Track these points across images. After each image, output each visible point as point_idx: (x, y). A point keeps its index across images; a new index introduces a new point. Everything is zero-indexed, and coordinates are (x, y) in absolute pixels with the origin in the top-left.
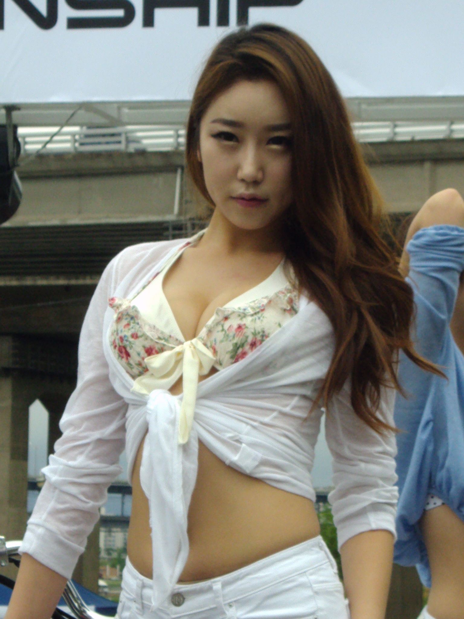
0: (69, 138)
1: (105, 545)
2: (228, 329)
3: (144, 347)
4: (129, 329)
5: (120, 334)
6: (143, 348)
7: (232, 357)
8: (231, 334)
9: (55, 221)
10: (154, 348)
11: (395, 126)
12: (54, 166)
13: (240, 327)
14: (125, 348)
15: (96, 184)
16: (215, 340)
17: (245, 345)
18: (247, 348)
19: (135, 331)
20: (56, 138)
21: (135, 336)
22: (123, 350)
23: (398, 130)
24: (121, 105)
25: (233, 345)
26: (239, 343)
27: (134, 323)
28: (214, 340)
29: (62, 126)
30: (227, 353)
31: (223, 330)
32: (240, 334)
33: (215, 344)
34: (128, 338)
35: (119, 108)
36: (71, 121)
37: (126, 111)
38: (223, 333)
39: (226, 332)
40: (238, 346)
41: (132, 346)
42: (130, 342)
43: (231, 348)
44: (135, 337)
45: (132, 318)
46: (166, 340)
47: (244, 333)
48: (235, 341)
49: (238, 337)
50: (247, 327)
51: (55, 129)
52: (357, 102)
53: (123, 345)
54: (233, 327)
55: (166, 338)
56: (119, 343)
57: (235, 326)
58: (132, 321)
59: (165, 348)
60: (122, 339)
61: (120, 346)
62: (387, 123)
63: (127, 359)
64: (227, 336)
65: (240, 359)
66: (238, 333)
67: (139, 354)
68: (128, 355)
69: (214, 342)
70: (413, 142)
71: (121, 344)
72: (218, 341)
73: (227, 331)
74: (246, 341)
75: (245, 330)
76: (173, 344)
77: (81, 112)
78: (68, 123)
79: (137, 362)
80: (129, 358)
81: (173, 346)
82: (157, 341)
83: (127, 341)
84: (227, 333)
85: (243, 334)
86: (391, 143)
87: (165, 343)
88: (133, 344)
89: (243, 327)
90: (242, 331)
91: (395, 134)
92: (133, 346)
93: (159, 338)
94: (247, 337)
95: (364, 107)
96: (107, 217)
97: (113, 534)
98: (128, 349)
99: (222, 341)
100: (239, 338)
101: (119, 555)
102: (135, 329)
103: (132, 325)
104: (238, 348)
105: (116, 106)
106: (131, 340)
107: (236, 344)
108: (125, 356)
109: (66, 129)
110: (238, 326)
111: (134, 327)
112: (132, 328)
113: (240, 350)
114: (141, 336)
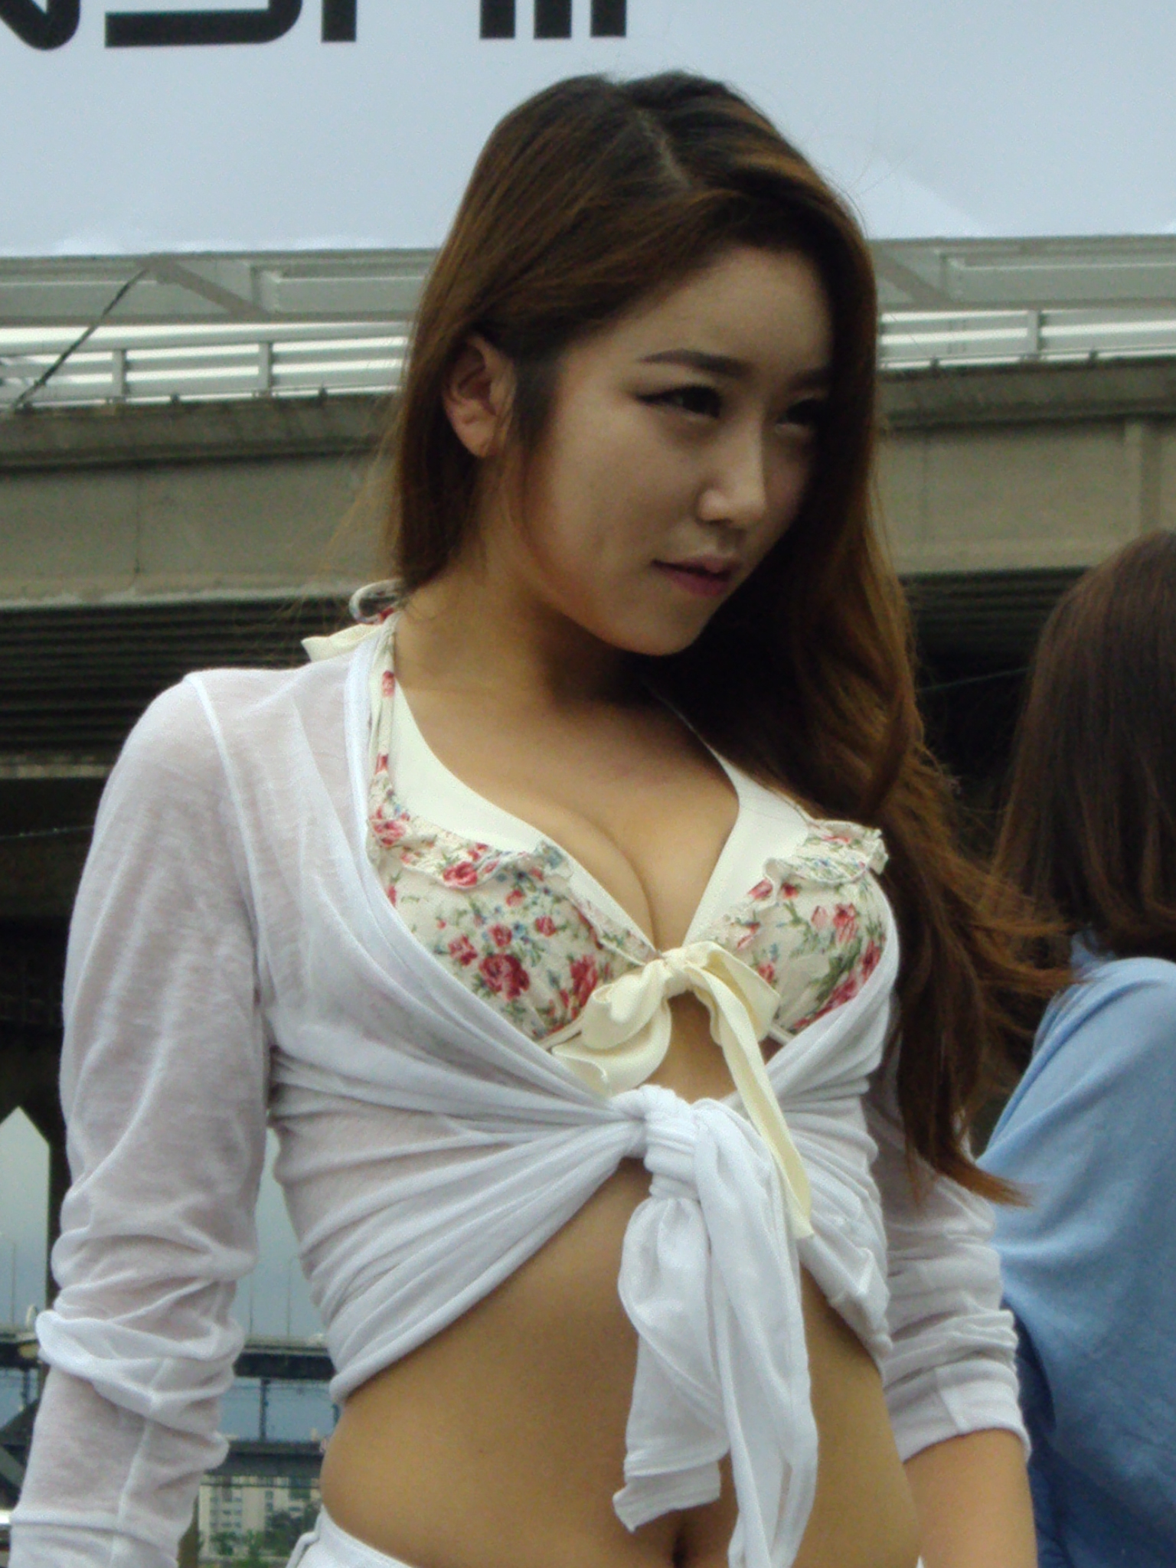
0: (107, 356)
1: (214, 1525)
2: (813, 919)
3: (571, 959)
4: (526, 908)
5: (491, 923)
6: (568, 962)
7: (820, 998)
8: (825, 933)
9: (69, 598)
10: (593, 963)
11: (1043, 321)
12: (65, 438)
13: (841, 913)
14: (514, 962)
15: (185, 488)
16: (775, 950)
17: (855, 964)
18: (859, 968)
19: (544, 913)
20: (74, 358)
21: (545, 926)
22: (506, 967)
23: (1048, 332)
24: (261, 262)
25: (831, 963)
26: (846, 957)
27: (534, 888)
28: (768, 949)
29: (93, 324)
30: (811, 983)
31: (797, 921)
32: (847, 931)
33: (774, 960)
34: (527, 933)
35: (255, 271)
36: (116, 311)
37: (275, 279)
38: (802, 928)
39: (808, 927)
40: (844, 963)
41: (539, 957)
42: (535, 946)
43: (824, 970)
44: (548, 931)
45: (521, 876)
46: (620, 943)
47: (855, 927)
48: (838, 950)
49: (844, 940)
50: (858, 914)
51: (74, 333)
52: (937, 251)
53: (508, 952)
54: (824, 912)
55: (619, 937)
56: (487, 948)
57: (832, 913)
58: (525, 885)
59: (616, 966)
60: (501, 935)
61: (491, 956)
62: (1022, 313)
63: (514, 992)
64: (810, 937)
65: (836, 1002)
66: (841, 928)
67: (554, 981)
68: (520, 981)
69: (770, 956)
70: (1092, 365)
71: (496, 950)
72: (784, 953)
73: (810, 923)
74: (858, 952)
75: (857, 921)
76: (637, 957)
77: (148, 283)
78: (109, 318)
79: (545, 1005)
80: (522, 990)
81: (637, 962)
82: (603, 941)
83: (525, 940)
84: (814, 928)
85: (853, 933)
86: (1030, 369)
87: (619, 951)
88: (543, 950)
89: (851, 913)
90: (850, 925)
91: (1042, 343)
92: (543, 955)
93: (606, 936)
94: (860, 941)
95: (955, 264)
96: (218, 584)
97: (236, 1493)
98: (526, 965)
99: (797, 953)
100: (846, 943)
101: (254, 1553)
102: (543, 906)
103: (530, 896)
104: (841, 972)
105: (246, 264)
106: (536, 936)
107: (840, 959)
108: (505, 983)
109: (103, 333)
110: (838, 911)
111: (539, 901)
112: (535, 903)
113: (844, 977)
114: (564, 928)
